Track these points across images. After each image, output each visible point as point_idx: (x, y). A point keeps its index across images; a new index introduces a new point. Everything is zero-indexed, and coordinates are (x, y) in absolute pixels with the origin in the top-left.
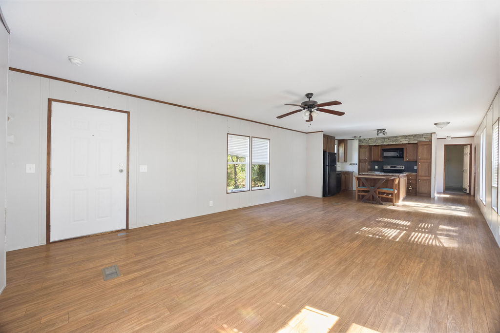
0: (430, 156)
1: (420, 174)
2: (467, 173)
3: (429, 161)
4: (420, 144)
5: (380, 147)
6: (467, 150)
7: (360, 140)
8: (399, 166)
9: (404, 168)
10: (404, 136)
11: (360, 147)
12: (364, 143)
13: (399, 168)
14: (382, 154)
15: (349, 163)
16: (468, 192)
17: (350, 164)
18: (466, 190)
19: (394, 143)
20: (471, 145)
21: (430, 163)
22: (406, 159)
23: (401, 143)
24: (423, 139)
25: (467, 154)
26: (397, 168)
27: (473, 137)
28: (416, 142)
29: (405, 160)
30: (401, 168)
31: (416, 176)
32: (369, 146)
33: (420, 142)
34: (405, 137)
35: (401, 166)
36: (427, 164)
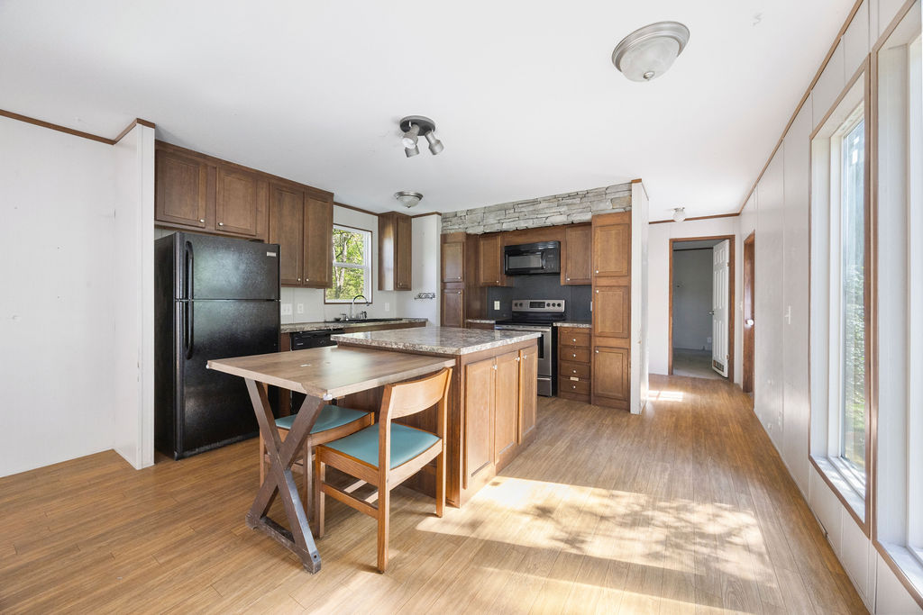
0: (625, 265)
1: (599, 329)
2: (723, 321)
3: (622, 282)
4: (599, 222)
5: (499, 239)
6: (721, 255)
7: (445, 218)
8: (551, 302)
9: (562, 309)
10: (555, 197)
11: (444, 239)
12: (456, 228)
13: (551, 309)
14: (505, 262)
15: (415, 292)
16: (725, 374)
17: (420, 297)
18: (721, 367)
19: (530, 224)
20: (731, 238)
21: (628, 289)
22: (565, 279)
23: (549, 223)
24: (606, 207)
25: (721, 266)
26: (547, 309)
27: (737, 215)
28: (587, 217)
29: (562, 283)
30: (556, 309)
31: (590, 335)
32: (468, 236)
33: (599, 216)
34: (558, 200)
35: (557, 302)
36: (619, 293)
